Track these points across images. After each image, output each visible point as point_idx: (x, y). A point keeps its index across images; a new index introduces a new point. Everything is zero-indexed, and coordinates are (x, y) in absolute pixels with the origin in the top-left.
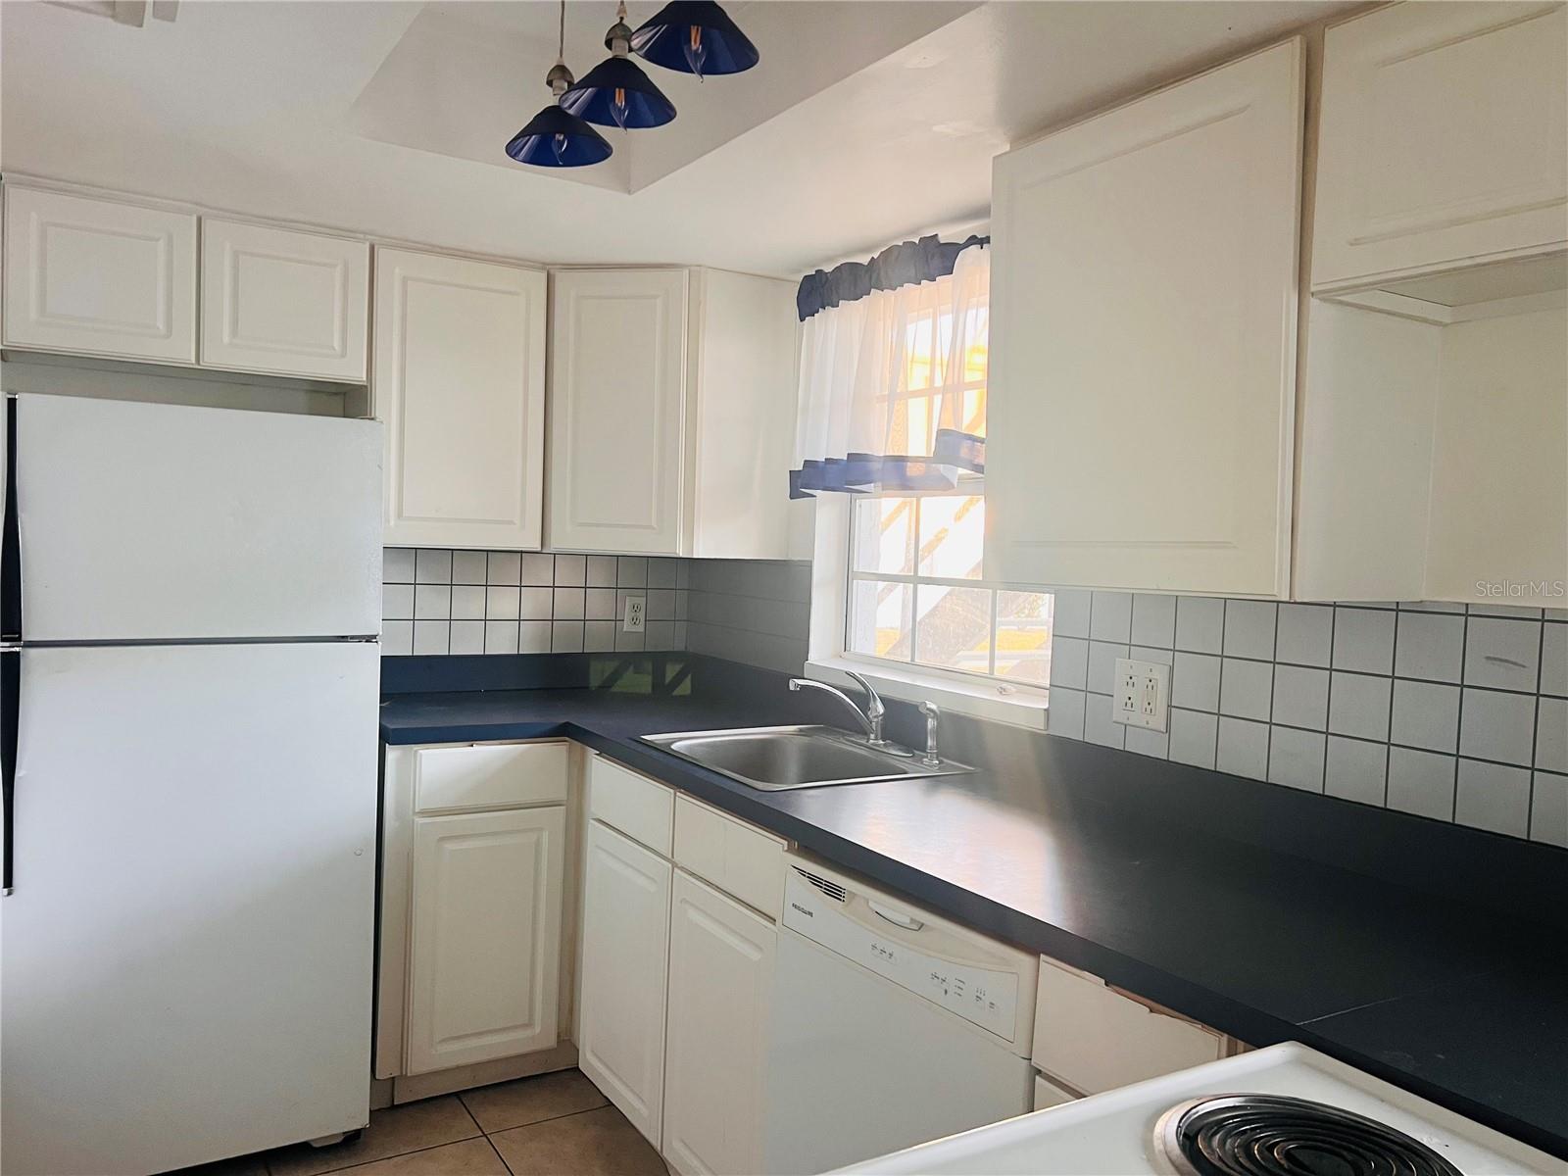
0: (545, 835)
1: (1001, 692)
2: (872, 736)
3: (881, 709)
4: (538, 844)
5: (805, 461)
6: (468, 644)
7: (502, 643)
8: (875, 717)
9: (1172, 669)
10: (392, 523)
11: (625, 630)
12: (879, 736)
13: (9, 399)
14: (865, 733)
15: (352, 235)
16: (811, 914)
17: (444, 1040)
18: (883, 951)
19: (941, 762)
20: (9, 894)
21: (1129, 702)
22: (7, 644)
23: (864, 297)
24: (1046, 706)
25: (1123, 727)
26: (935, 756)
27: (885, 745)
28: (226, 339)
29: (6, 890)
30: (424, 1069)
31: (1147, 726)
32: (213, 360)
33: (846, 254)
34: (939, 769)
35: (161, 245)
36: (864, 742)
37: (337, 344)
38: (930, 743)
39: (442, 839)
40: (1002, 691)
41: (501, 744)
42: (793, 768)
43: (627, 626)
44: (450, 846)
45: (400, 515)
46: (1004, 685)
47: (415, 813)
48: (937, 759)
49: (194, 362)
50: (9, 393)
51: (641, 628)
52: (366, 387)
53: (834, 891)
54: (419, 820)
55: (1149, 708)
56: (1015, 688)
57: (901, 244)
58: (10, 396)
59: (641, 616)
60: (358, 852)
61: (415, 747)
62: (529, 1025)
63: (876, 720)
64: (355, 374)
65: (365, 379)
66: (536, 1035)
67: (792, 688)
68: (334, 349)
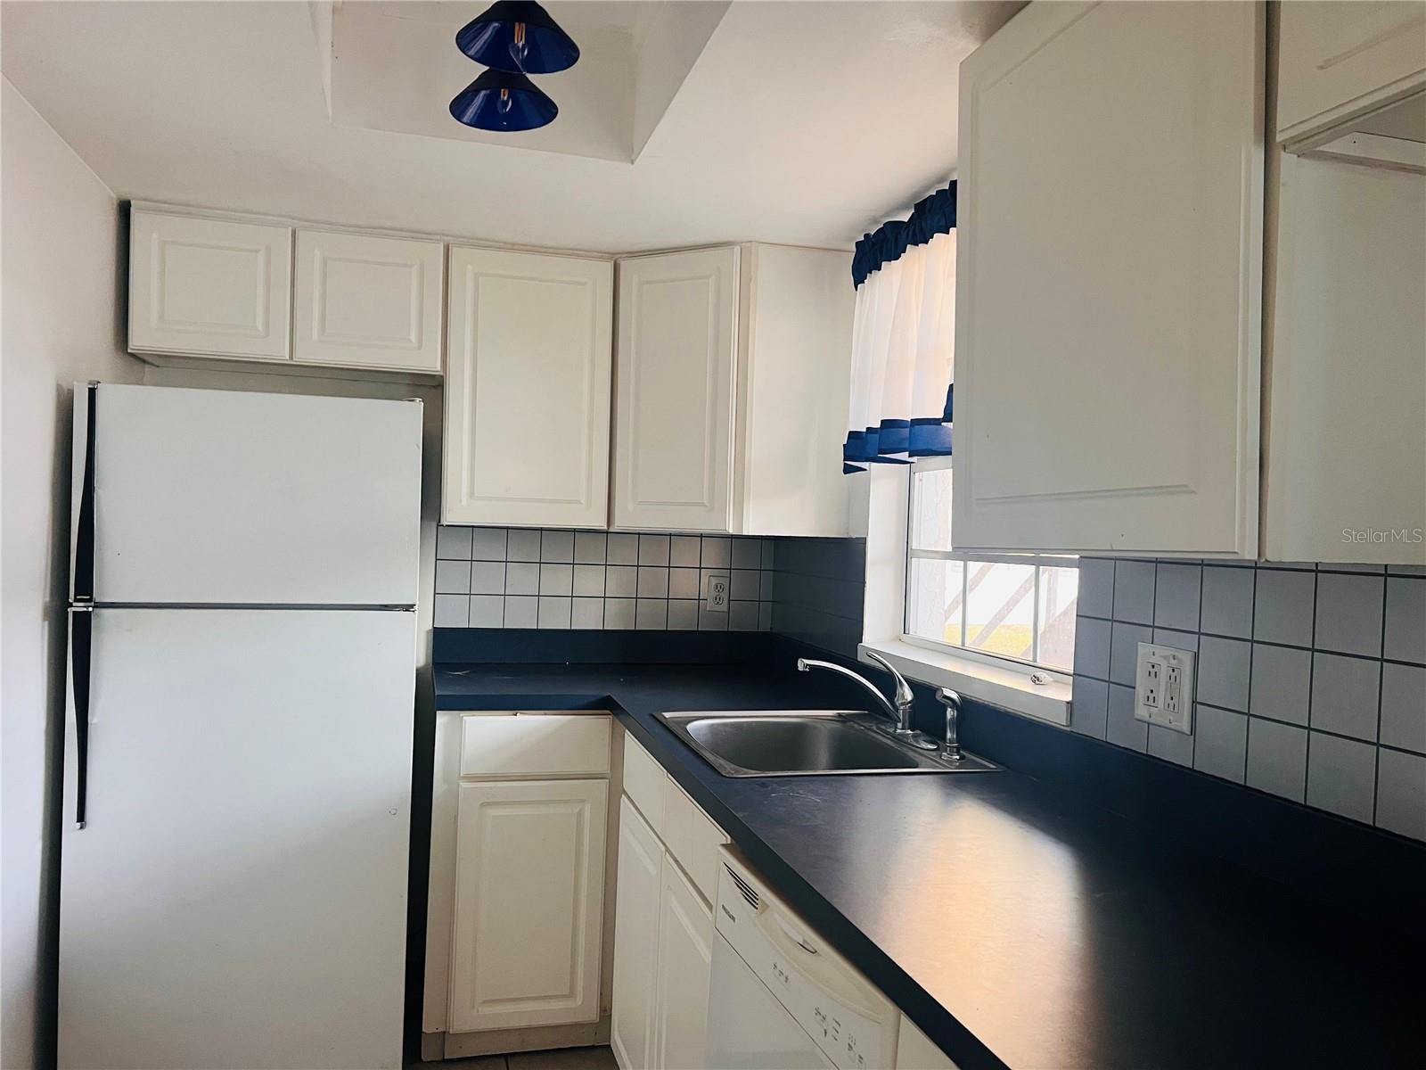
0: (588, 808)
1: (1034, 682)
2: (900, 725)
3: (909, 695)
4: (580, 814)
5: (850, 432)
6: (555, 620)
7: (588, 618)
8: (902, 704)
9: (1196, 656)
10: (464, 502)
11: (708, 609)
12: (907, 725)
13: (90, 389)
14: (894, 721)
15: (429, 237)
16: (733, 919)
17: (485, 1002)
18: (781, 973)
19: (962, 757)
20: (81, 828)
21: (1151, 696)
22: (82, 604)
23: (902, 255)
24: (1069, 698)
25: (1147, 725)
26: (955, 750)
27: (913, 736)
28: (315, 336)
29: (79, 824)
30: (467, 1028)
31: (1170, 726)
32: (305, 356)
33: (886, 215)
34: (961, 764)
35: (261, 255)
36: (891, 730)
37: (413, 337)
38: (949, 735)
39: (483, 805)
40: (1036, 680)
41: (546, 714)
42: (822, 753)
43: (710, 605)
44: (493, 812)
45: (472, 494)
46: (1040, 674)
47: (461, 778)
48: (958, 753)
49: (288, 358)
50: (89, 384)
51: (724, 607)
52: (442, 377)
53: (751, 897)
54: (464, 785)
55: (1172, 703)
56: (1052, 677)
57: (934, 194)
58: (91, 386)
59: (725, 595)
60: (393, 811)
61: (462, 714)
62: (572, 994)
63: (902, 708)
64: (432, 365)
65: (439, 369)
66: (576, 1008)
67: (801, 668)
68: (411, 342)
